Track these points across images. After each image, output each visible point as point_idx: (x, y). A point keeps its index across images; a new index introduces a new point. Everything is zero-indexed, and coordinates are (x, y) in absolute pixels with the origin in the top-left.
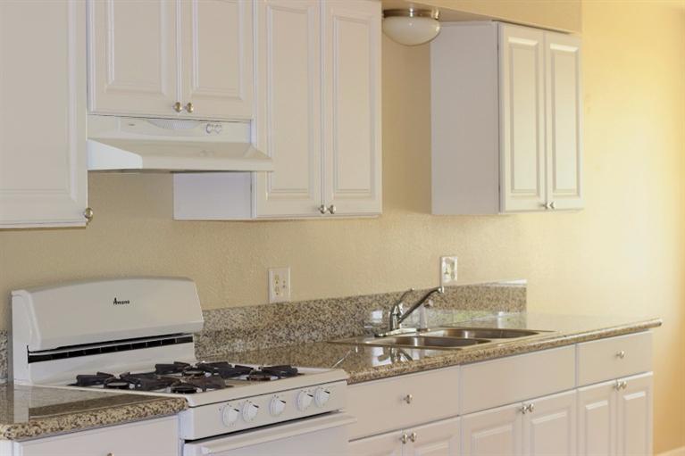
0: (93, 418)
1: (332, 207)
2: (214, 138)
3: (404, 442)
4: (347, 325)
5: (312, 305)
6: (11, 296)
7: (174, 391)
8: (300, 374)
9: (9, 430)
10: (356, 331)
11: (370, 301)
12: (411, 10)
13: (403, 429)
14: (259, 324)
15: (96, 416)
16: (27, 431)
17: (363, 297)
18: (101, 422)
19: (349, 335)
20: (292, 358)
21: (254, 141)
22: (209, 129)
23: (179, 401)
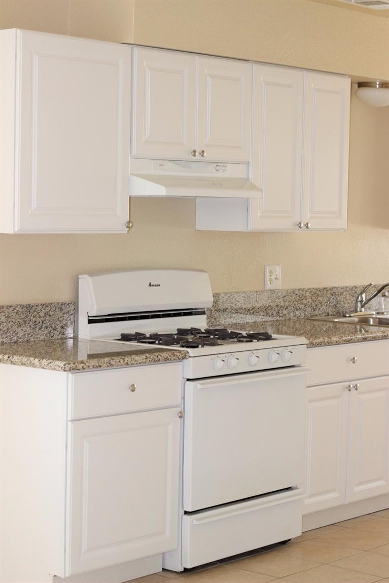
0: (122, 361)
1: (307, 224)
2: (220, 175)
3: (350, 390)
4: (324, 307)
5: (297, 292)
6: (78, 279)
7: (183, 346)
8: (273, 339)
9: (65, 365)
10: (330, 312)
11: (342, 291)
12: (378, 83)
13: (350, 381)
14: (257, 304)
15: (124, 359)
16: (76, 367)
17: (336, 288)
18: (127, 363)
19: (324, 315)
20: (280, 329)
21: (250, 177)
22: (218, 168)
23: (183, 352)
